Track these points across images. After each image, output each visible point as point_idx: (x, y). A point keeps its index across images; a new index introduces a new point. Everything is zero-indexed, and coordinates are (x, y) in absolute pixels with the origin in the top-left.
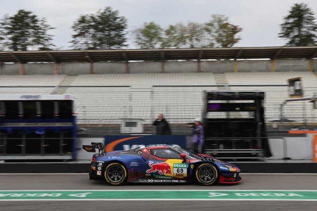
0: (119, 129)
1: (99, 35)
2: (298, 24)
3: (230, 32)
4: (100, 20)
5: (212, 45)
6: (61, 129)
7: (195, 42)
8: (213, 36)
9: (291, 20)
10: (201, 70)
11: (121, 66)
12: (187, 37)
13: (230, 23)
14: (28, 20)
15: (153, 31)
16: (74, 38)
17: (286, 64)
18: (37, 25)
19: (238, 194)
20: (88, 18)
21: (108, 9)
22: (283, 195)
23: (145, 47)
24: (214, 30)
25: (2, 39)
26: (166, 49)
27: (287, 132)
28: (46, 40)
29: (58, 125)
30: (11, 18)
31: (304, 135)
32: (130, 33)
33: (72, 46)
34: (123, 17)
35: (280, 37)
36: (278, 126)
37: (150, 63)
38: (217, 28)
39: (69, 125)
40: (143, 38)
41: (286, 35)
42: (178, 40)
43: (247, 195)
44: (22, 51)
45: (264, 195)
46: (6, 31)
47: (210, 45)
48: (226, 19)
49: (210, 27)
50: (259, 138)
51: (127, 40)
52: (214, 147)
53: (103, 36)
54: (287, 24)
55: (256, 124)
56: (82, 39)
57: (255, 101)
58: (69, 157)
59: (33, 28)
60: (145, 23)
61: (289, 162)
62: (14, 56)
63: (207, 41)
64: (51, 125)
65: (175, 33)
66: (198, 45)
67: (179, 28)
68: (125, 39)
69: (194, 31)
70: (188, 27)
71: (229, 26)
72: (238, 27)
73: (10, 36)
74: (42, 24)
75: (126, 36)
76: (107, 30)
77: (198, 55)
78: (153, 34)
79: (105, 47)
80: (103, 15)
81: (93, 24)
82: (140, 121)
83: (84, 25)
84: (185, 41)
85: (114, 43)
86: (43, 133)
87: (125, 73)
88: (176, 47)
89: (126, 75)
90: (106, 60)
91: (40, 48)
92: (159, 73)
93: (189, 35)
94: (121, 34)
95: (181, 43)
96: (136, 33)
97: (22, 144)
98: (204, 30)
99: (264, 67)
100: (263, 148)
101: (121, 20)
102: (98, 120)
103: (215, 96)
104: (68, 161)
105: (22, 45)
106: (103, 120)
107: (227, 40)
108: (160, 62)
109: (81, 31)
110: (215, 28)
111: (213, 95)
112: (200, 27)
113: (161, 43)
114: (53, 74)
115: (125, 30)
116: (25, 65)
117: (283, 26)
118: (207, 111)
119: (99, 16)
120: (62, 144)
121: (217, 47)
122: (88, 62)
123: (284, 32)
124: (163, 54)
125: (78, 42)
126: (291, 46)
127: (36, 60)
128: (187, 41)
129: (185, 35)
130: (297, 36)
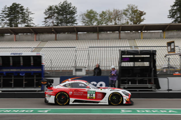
0: (72, 73)
1: (60, 17)
2: (180, 10)
3: (138, 15)
6: (35, 72)
7: (117, 21)
8: (128, 18)
9: (175, 8)
10: (121, 38)
11: (74, 36)
12: (113, 18)
13: (138, 10)
14: (18, 9)
15: (92, 15)
16: (45, 19)
17: (172, 34)
18: (23, 12)
19: (138, 111)
20: (53, 8)
21: (65, 2)
22: (165, 111)
23: (87, 24)
24: (129, 14)
25: (3, 20)
26: (100, 25)
27: (173, 74)
28: (29, 21)
29: (33, 70)
30: (8, 8)
32: (79, 16)
33: (44, 24)
34: (74, 7)
35: (168, 18)
36: (166, 71)
37: (91, 34)
38: (131, 13)
39: (40, 70)
40: (87, 19)
41: (172, 16)
42: (108, 19)
43: (144, 111)
44: (15, 27)
45: (154, 111)
46: (5, 16)
47: (126, 23)
48: (136, 7)
49: (126, 12)
50: (153, 78)
51: (77, 20)
52: (125, 83)
53: (63, 18)
54: (172, 10)
55: (151, 69)
56: (50, 20)
57: (150, 56)
58: (40, 89)
60: (87, 10)
61: (170, 92)
62: (10, 30)
63: (124, 21)
64: (29, 70)
65: (105, 16)
66: (119, 23)
68: (75, 20)
69: (117, 15)
70: (113, 12)
71: (138, 11)
72: (144, 12)
73: (7, 19)
74: (26, 11)
75: (76, 18)
76: (65, 15)
77: (119, 29)
78: (92, 16)
79: (64, 24)
80: (62, 6)
81: (56, 11)
82: (84, 68)
83: (51, 11)
84: (112, 21)
85: (69, 22)
86: (24, 75)
87: (75, 40)
88: (106, 24)
89: (76, 41)
90: (64, 32)
91: (25, 26)
92: (96, 39)
93: (114, 17)
94: (73, 17)
95: (109, 22)
96: (82, 16)
97: (12, 82)
98: (123, 14)
99: (159, 36)
100: (155, 83)
101: (73, 9)
102: (60, 67)
103: (126, 53)
104: (39, 91)
105: (14, 24)
106: (62, 67)
107: (137, 20)
108: (96, 33)
109: (49, 15)
110: (129, 12)
111: (125, 52)
112: (121, 12)
113: (97, 22)
114: (33, 41)
115: (76, 14)
116: (17, 35)
117: (171, 11)
118: (121, 62)
119: (59, 6)
120: (35, 82)
121: (131, 24)
122: (54, 33)
123: (171, 15)
124: (98, 28)
125: (48, 21)
126: (175, 23)
127: (23, 33)
128: (113, 21)
129: (112, 17)
130: (178, 17)
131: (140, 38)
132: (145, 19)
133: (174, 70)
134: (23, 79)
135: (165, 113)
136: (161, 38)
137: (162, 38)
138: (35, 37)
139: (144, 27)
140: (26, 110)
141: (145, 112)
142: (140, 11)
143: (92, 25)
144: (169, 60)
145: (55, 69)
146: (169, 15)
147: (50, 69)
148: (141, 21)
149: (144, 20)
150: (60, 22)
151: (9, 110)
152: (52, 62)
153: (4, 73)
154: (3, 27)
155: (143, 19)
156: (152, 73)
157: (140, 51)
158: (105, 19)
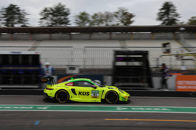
0: (65, 71)
1: (55, 18)
2: (167, 13)
3: (128, 17)
4: (56, 10)
5: (118, 24)
6: (33, 70)
7: (109, 23)
8: (119, 19)
9: (163, 11)
10: (112, 39)
13: (128, 12)
14: (15, 10)
15: (84, 16)
16: (41, 20)
17: (159, 36)
18: (20, 12)
19: (133, 109)
20: (49, 9)
21: (60, 4)
23: (80, 25)
24: (119, 16)
26: (92, 26)
28: (25, 21)
29: (31, 68)
30: (6, 9)
33: (40, 25)
34: (68, 9)
35: (157, 20)
36: (156, 70)
39: (37, 68)
40: (80, 20)
41: (160, 19)
42: (99, 21)
43: (138, 109)
44: (11, 27)
45: (148, 109)
46: (3, 16)
48: (126, 10)
49: (117, 14)
50: (145, 77)
51: (70, 21)
52: (119, 82)
53: (57, 19)
54: (160, 13)
56: (45, 21)
59: (18, 14)
60: (81, 12)
62: (7, 30)
63: (116, 22)
64: (28, 68)
65: (97, 18)
67: (99, 15)
68: (68, 21)
69: (108, 16)
70: (104, 14)
71: (128, 14)
72: (133, 15)
73: (5, 19)
74: (23, 12)
75: (69, 19)
76: (59, 16)
77: (110, 30)
78: (85, 18)
79: (58, 25)
81: (51, 12)
82: (77, 67)
83: (46, 12)
84: (103, 22)
86: (23, 73)
87: (69, 40)
88: (98, 25)
91: (22, 26)
92: (88, 40)
93: (105, 18)
94: (66, 18)
95: (100, 24)
96: (75, 18)
100: (148, 82)
102: (55, 66)
104: (37, 88)
105: (11, 24)
108: (89, 34)
109: (45, 16)
110: (120, 14)
113: (89, 23)
116: (13, 35)
120: (33, 79)
121: (121, 26)
123: (160, 17)
125: (43, 22)
126: (163, 25)
130: (166, 20)
138: (30, 36)
139: (134, 29)
140: (26, 106)
143: (84, 26)
146: (158, 17)
148: (131, 22)
149: (133, 22)
150: (54, 22)
153: (4, 71)
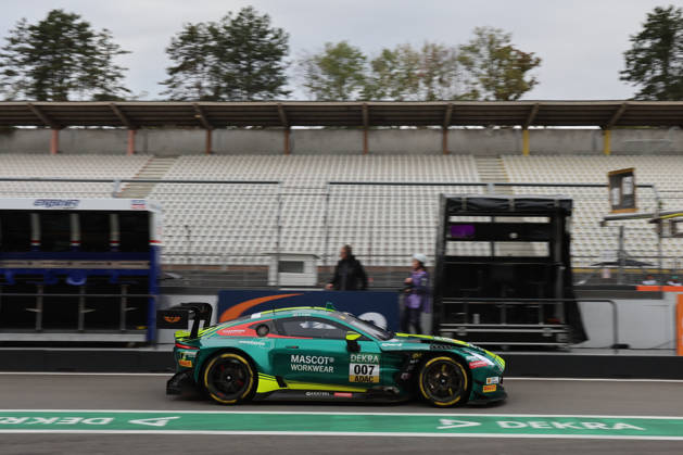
1: (228, 68)
2: (663, 52)
3: (514, 66)
5: (475, 94)
6: (122, 274)
7: (437, 88)
8: (478, 75)
9: (647, 44)
10: (449, 150)
11: (275, 138)
12: (421, 75)
13: (514, 47)
14: (70, 34)
15: (345, 61)
16: (171, 74)
17: (635, 139)
18: (89, 44)
19: (504, 424)
20: (203, 32)
21: (247, 12)
22: (601, 426)
23: (326, 97)
24: (479, 62)
25: (10, 73)
26: (373, 102)
27: (635, 288)
28: (112, 78)
29: (116, 265)
30: (32, 28)
31: (658, 295)
32: (295, 65)
33: (167, 93)
34: (280, 30)
35: (622, 79)
36: (614, 275)
37: (338, 132)
38: (486, 57)
39: (142, 265)
40: (325, 77)
41: (636, 74)
42: (401, 81)
43: (522, 425)
44: (55, 100)
45: (561, 425)
46: (19, 58)
47: (467, 95)
48: (507, 39)
49: (469, 55)
50: (559, 303)
51: (289, 81)
52: (460, 320)
53: (237, 71)
54: (637, 51)
55: (555, 268)
56: (187, 78)
58: (141, 338)
59: (80, 50)
60: (328, 45)
61: (622, 353)
62: (36, 112)
63: (462, 85)
64: (103, 265)
65: (394, 68)
66: (445, 94)
67: (402, 55)
68: (283, 79)
69: (436, 64)
70: (420, 53)
71: (513, 53)
72: (533, 57)
73: (29, 68)
74: (101, 42)
75: (286, 73)
76: (243, 59)
77: (443, 116)
78: (345, 68)
79: (239, 95)
80: (235, 25)
81: (213, 43)
82: (311, 259)
83: (193, 45)
84: (417, 85)
85: (259, 88)
86: (82, 282)
87: (281, 154)
88: (397, 98)
89: (284, 157)
90: (241, 124)
91: (96, 96)
92: (357, 154)
93: (425, 71)
94: (275, 67)
95: (407, 91)
96: (307, 67)
97: (35, 308)
98: (457, 62)
99: (587, 145)
100: (567, 322)
101: (276, 37)
102: (220, 255)
103: (464, 206)
104: (138, 345)
105: (55, 89)
106: (229, 255)
107: (508, 85)
108: (359, 129)
109: (187, 58)
110: (481, 56)
111: (460, 204)
112: (450, 54)
113: (361, 89)
114: (124, 153)
115: (284, 58)
116: (62, 133)
117: (631, 56)
118: (446, 240)
119: (225, 28)
120: (124, 309)
121: (486, 100)
122: (202, 127)
123: (631, 68)
124: (365, 112)
125: (180, 83)
126: (646, 100)
127: (87, 123)
128: (422, 85)
129: (417, 72)
130: (656, 79)
131: (519, 153)
132: (536, 80)
133: (639, 272)
134: (78, 298)
135: (599, 431)
136: (595, 152)
137: (599, 155)
138: (129, 139)
139: (534, 112)
140: (87, 416)
141: (529, 430)
142: (518, 52)
143: (345, 97)
144: (621, 235)
145: (203, 263)
146: (624, 69)
147: (185, 262)
148: (523, 88)
149: (535, 86)
150: (224, 85)
151: (18, 416)
152: (194, 234)
153: (8, 274)
154: (8, 100)
155: (532, 83)
156: (559, 284)
157: (516, 200)
158: (392, 77)
